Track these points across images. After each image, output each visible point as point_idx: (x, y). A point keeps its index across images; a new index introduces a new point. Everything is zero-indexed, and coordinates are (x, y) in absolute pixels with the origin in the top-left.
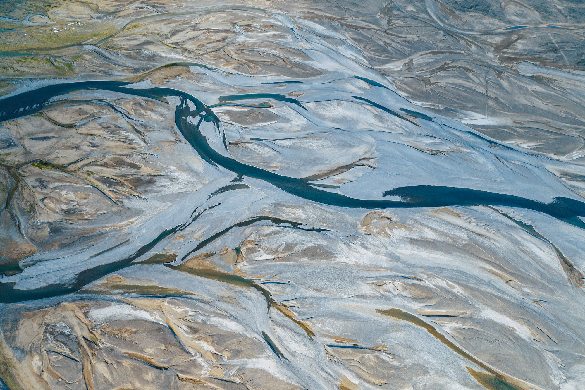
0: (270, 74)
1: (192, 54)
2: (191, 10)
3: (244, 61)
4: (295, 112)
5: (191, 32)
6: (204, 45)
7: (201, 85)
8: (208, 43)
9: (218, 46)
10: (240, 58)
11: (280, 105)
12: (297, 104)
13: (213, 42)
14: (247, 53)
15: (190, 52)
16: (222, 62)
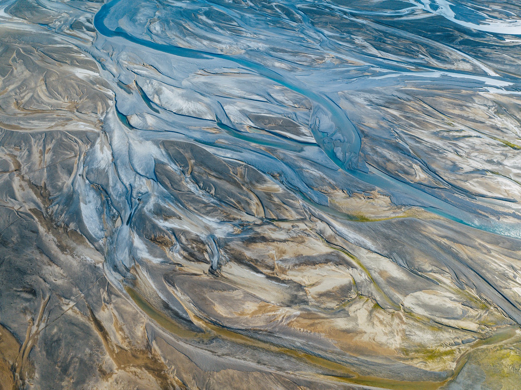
0: (224, 160)
1: (318, 229)
2: (286, 365)
3: (244, 188)
4: (229, 115)
5: (307, 283)
6: (293, 240)
7: (320, 173)
8: (285, 241)
9: (270, 229)
10: (247, 195)
11: (240, 125)
12: (221, 121)
13: (274, 241)
14: (232, 200)
15: (320, 234)
16: (278, 197)
